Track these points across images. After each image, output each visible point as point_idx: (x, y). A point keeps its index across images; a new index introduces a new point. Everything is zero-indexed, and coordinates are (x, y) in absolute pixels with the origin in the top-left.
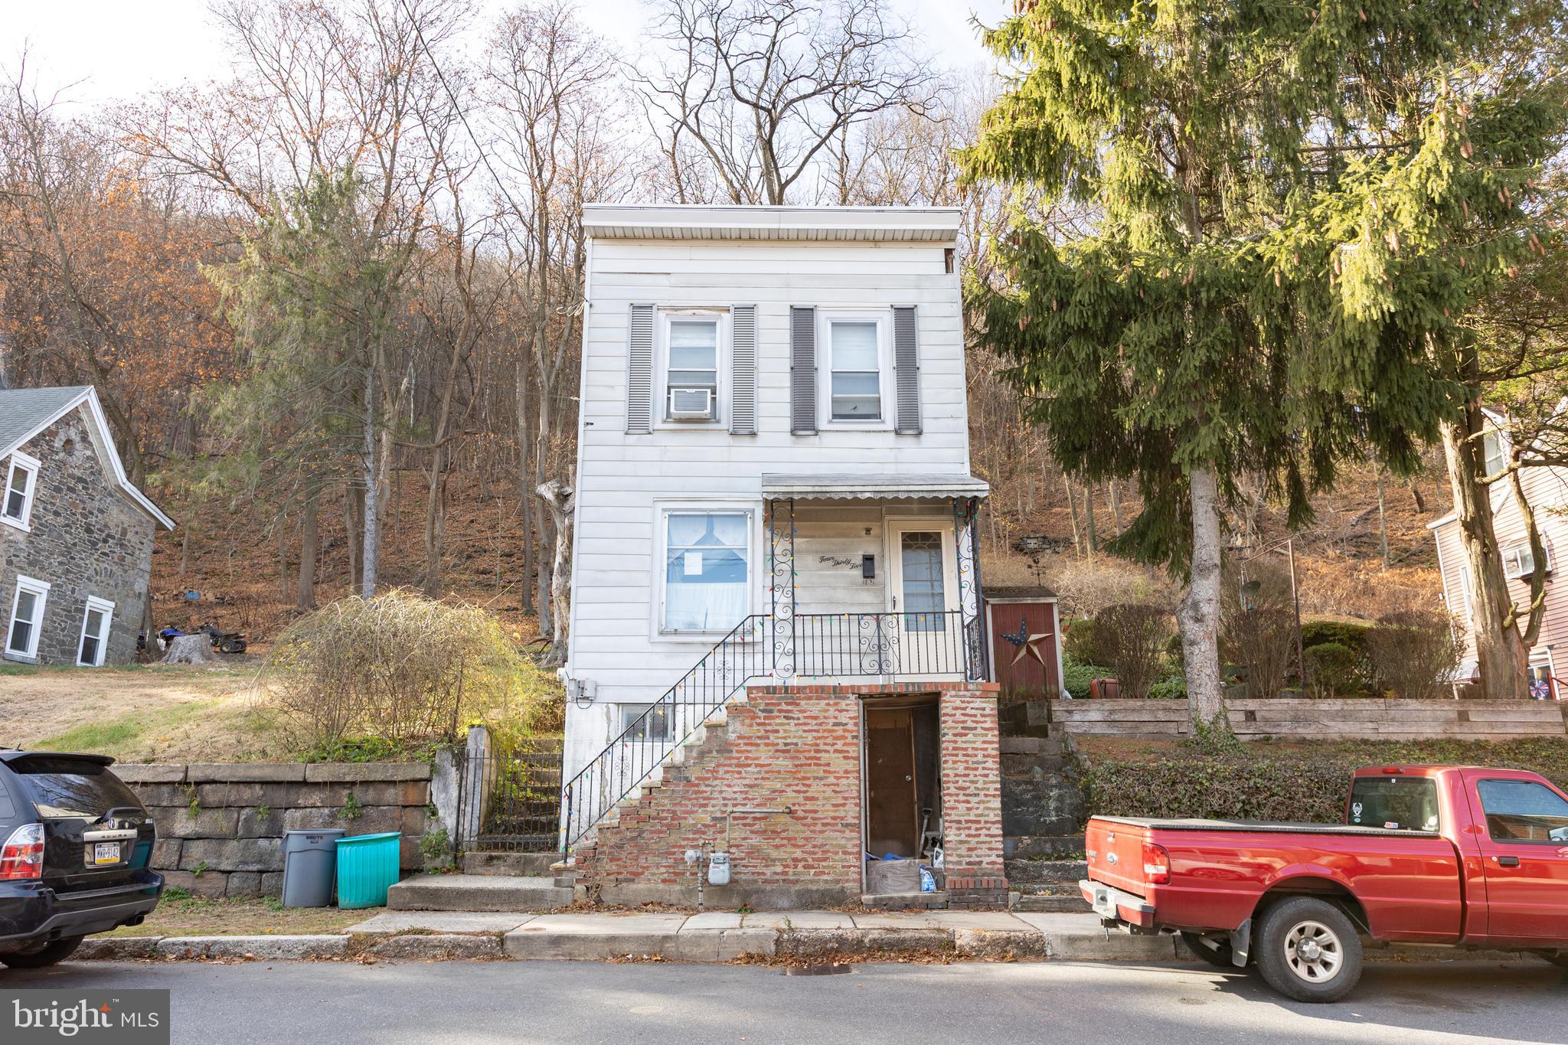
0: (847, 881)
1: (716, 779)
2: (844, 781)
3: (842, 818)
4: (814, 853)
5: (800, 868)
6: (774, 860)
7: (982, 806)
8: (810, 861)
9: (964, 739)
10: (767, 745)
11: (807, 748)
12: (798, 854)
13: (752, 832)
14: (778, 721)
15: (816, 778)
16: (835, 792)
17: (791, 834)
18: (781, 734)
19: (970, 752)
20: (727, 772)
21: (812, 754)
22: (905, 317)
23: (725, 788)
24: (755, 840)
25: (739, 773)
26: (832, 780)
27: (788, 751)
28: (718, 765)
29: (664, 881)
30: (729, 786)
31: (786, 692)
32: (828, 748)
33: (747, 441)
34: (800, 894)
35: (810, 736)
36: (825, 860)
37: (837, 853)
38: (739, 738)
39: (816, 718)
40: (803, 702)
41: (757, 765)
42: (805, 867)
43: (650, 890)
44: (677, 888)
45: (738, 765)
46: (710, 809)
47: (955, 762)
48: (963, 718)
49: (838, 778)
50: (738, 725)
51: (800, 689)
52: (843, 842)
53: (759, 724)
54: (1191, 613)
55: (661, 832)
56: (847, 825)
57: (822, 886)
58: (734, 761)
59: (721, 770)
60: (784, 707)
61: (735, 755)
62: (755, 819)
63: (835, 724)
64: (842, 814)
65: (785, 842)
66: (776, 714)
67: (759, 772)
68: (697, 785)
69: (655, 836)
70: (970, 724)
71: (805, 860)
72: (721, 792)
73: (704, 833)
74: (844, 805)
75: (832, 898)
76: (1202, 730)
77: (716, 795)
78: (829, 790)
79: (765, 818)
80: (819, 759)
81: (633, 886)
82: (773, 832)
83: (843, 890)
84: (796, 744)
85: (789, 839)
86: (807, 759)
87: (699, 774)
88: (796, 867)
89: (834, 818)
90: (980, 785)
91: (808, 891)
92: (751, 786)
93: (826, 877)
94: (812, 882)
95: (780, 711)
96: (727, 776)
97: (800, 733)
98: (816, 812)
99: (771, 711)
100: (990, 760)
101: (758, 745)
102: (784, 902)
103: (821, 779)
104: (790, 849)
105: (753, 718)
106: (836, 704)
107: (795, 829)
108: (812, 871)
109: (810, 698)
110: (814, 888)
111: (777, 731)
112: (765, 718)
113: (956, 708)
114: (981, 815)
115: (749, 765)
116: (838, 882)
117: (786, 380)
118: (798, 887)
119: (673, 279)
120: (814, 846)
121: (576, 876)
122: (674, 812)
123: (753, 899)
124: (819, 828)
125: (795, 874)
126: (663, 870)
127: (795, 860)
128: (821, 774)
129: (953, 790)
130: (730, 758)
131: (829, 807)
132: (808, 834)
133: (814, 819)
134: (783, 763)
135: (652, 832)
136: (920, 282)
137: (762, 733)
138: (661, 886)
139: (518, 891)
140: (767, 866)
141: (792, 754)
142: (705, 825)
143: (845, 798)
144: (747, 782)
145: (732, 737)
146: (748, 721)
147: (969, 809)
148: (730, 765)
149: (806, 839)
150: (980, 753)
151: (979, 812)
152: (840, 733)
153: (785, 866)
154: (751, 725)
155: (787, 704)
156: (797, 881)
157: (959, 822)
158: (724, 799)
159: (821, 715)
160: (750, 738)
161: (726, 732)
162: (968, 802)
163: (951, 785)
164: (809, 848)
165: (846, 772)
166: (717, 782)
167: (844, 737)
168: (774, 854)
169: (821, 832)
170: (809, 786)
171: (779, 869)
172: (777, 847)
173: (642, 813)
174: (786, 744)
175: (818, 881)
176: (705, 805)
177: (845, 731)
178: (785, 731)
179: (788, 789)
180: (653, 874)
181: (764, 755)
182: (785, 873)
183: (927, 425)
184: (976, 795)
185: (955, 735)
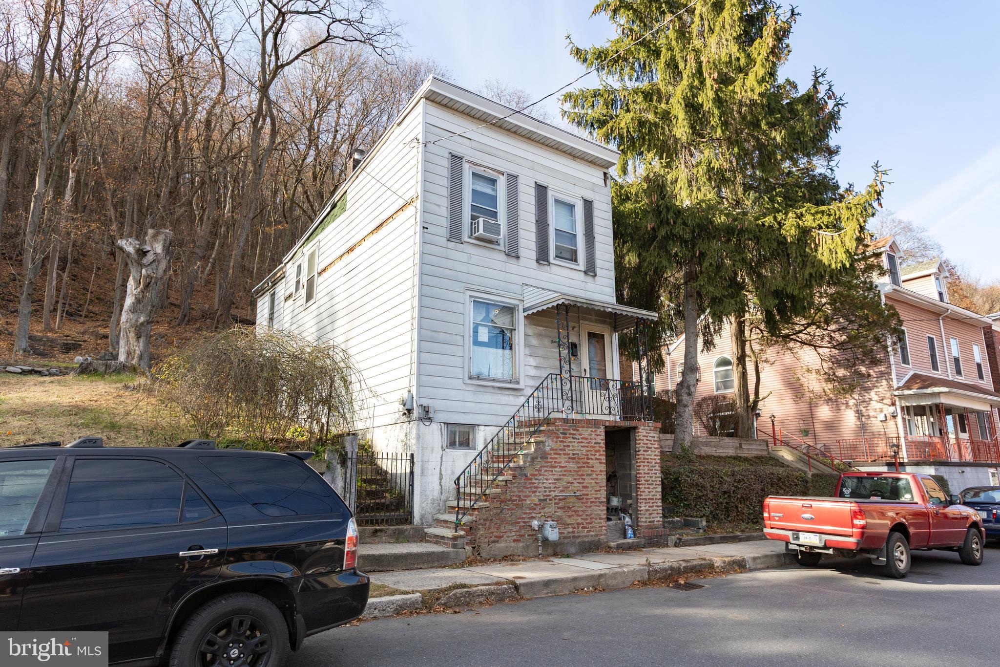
0: (601, 535)
1: (540, 475)
2: (600, 477)
3: (599, 498)
4: (586, 519)
5: (580, 529)
6: (568, 525)
7: (654, 490)
8: (585, 525)
9: (647, 453)
10: (565, 454)
11: (583, 456)
12: (580, 521)
13: (558, 508)
14: (569, 440)
15: (587, 475)
16: (596, 483)
17: (576, 509)
18: (571, 448)
19: (650, 461)
20: (546, 471)
21: (586, 460)
22: (588, 205)
23: (545, 481)
24: (560, 513)
25: (552, 471)
26: (594, 476)
27: (574, 458)
28: (541, 467)
29: (514, 541)
30: (547, 480)
31: (573, 423)
32: (592, 457)
33: (514, 261)
34: (580, 544)
35: (584, 449)
36: (591, 523)
37: (596, 519)
38: (552, 449)
39: (586, 439)
40: (580, 429)
41: (560, 467)
42: (582, 528)
43: (507, 547)
44: (521, 545)
45: (551, 467)
46: (538, 494)
47: (644, 466)
48: (647, 442)
49: (597, 475)
50: (550, 441)
51: (579, 421)
52: (599, 512)
53: (561, 442)
55: (513, 509)
56: (601, 502)
57: (590, 539)
58: (549, 464)
59: (543, 469)
60: (572, 432)
61: (549, 460)
62: (560, 500)
63: (596, 443)
64: (599, 496)
65: (573, 513)
66: (568, 435)
67: (561, 471)
68: (531, 479)
69: (509, 512)
70: (650, 445)
71: (582, 523)
72: (543, 483)
73: (535, 509)
74: (600, 491)
75: (595, 545)
77: (540, 485)
78: (593, 481)
79: (564, 499)
80: (588, 463)
81: (498, 545)
82: (569, 507)
83: (599, 541)
84: (578, 454)
85: (575, 511)
86: (584, 463)
87: (531, 472)
88: (578, 528)
89: (596, 498)
90: (653, 479)
91: (584, 542)
92: (557, 480)
93: (592, 533)
94: (585, 536)
95: (570, 434)
96: (546, 473)
97: (580, 447)
98: (587, 495)
99: (565, 434)
100: (657, 465)
101: (560, 454)
102: (573, 550)
103: (590, 475)
104: (575, 518)
105: (557, 438)
106: (595, 431)
107: (579, 506)
108: (586, 530)
109: (583, 427)
110: (586, 540)
111: (569, 446)
112: (563, 438)
113: (644, 436)
114: (654, 495)
115: (556, 467)
116: (597, 535)
117: (533, 228)
118: (579, 540)
119: (474, 144)
120: (587, 515)
121: (465, 541)
122: (519, 496)
123: (558, 550)
124: (589, 504)
125: (578, 532)
126: (513, 534)
127: (578, 524)
128: (590, 472)
129: (643, 482)
130: (547, 462)
131: (593, 492)
132: (584, 508)
133: (587, 499)
134: (572, 466)
135: (508, 510)
136: (593, 187)
137: (562, 447)
138: (513, 544)
139: (433, 553)
140: (565, 528)
141: (577, 460)
142: (535, 505)
143: (600, 487)
144: (555, 477)
145: (547, 449)
146: (555, 439)
147: (649, 492)
148: (547, 467)
149: (583, 511)
150: (654, 461)
151: (653, 493)
152: (597, 448)
153: (574, 528)
154: (557, 442)
155: (573, 430)
156: (579, 536)
157: (646, 499)
158: (545, 488)
159: (589, 437)
160: (556, 450)
161: (544, 446)
162: (649, 488)
163: (642, 479)
164: (584, 516)
165: (601, 471)
166: (541, 477)
167: (599, 451)
168: (569, 521)
169: (590, 507)
170: (584, 479)
171: (571, 530)
172: (570, 516)
173: (502, 497)
174: (574, 454)
175: (588, 536)
176: (535, 492)
177: (600, 447)
178: (573, 446)
179: (575, 482)
180: (508, 537)
181: (563, 460)
182: (573, 532)
183: (599, 271)
184: (652, 484)
185: (644, 451)
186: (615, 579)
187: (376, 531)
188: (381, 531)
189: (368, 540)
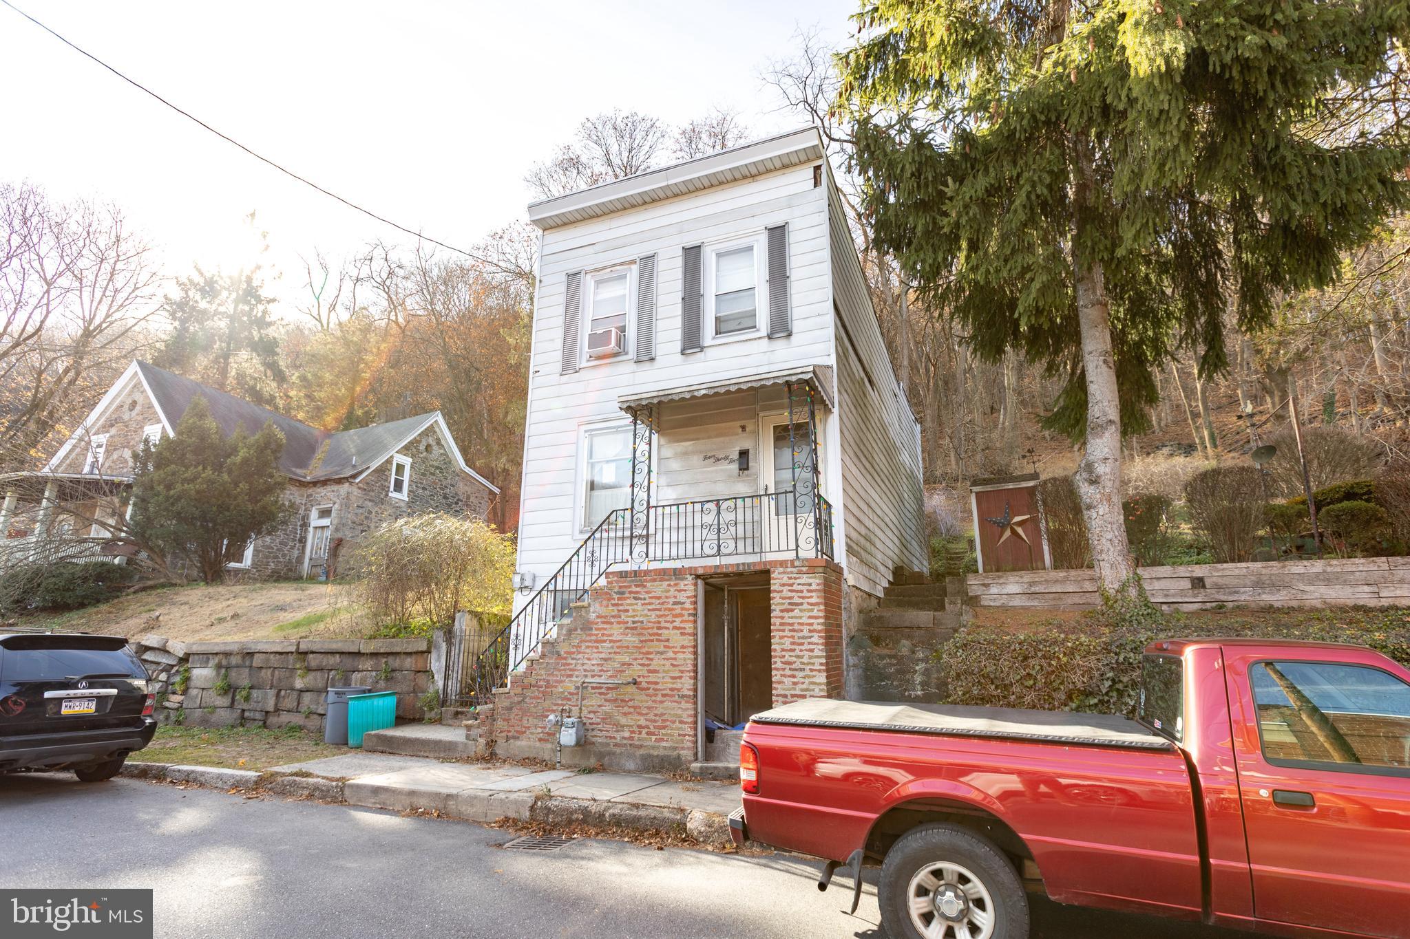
0: (683, 748)
1: (579, 653)
2: (680, 656)
3: (679, 690)
4: (655, 721)
5: (644, 735)
6: (623, 726)
7: (807, 681)
8: (652, 729)
9: (791, 614)
10: (619, 623)
11: (651, 625)
12: (642, 722)
13: (606, 700)
14: (628, 601)
15: (658, 653)
16: (672, 665)
17: (636, 703)
18: (631, 613)
19: (796, 627)
20: (588, 647)
21: (655, 631)
22: (778, 235)
23: (586, 661)
24: (608, 708)
25: (597, 648)
26: (671, 654)
27: (635, 628)
28: (581, 642)
29: (540, 740)
30: (589, 659)
31: (635, 576)
32: (668, 625)
33: (647, 365)
34: (644, 758)
35: (653, 614)
36: (664, 728)
37: (674, 722)
38: (598, 617)
39: (659, 598)
40: (649, 584)
41: (611, 641)
42: (648, 734)
43: (529, 747)
44: (549, 746)
45: (596, 641)
46: (574, 679)
47: (781, 637)
48: (790, 594)
49: (675, 653)
50: (597, 605)
51: (647, 572)
52: (680, 712)
53: (614, 605)
54: (1085, 475)
55: (538, 698)
56: (683, 696)
57: (662, 752)
58: (594, 638)
59: (584, 645)
60: (634, 589)
61: (594, 632)
62: (608, 689)
63: (675, 603)
64: (679, 686)
65: (632, 710)
66: (627, 595)
67: (612, 647)
68: (565, 658)
69: (534, 701)
70: (796, 600)
71: (648, 727)
72: (583, 664)
73: (569, 700)
74: (680, 677)
75: (670, 763)
76: (1107, 599)
77: (579, 667)
78: (667, 663)
79: (616, 688)
80: (660, 635)
81: (518, 743)
82: (622, 701)
83: (679, 756)
84: (642, 622)
85: (635, 708)
86: (651, 635)
87: (566, 649)
88: (640, 733)
89: (672, 690)
90: (805, 660)
91: (650, 756)
92: (605, 660)
93: (664, 744)
94: (653, 747)
95: (630, 593)
96: (588, 651)
97: (646, 612)
98: (657, 683)
99: (623, 593)
100: (816, 635)
101: (611, 623)
102: (630, 765)
103: (662, 653)
104: (635, 717)
105: (609, 600)
106: (676, 585)
107: (640, 698)
108: (654, 738)
109: (654, 580)
110: (655, 753)
111: (627, 611)
112: (619, 599)
113: (784, 585)
114: (807, 690)
115: (605, 641)
116: (675, 748)
117: (678, 310)
118: (642, 752)
119: (596, 247)
120: (656, 715)
121: (480, 731)
122: (548, 681)
123: (606, 760)
124: (659, 698)
125: (639, 739)
126: (539, 730)
127: (640, 727)
128: (662, 649)
129: (779, 665)
130: (591, 635)
131: (667, 679)
132: (650, 704)
133: (655, 690)
134: (632, 639)
135: (532, 698)
136: (791, 201)
137: (616, 613)
138: (538, 744)
139: (440, 741)
140: (617, 731)
141: (639, 631)
142: (571, 694)
143: (682, 672)
144: (602, 656)
145: (593, 616)
146: (605, 603)
147: (795, 683)
148: (590, 641)
149: (649, 708)
150: (806, 628)
151: (804, 686)
152: (678, 611)
153: (633, 732)
154: (607, 606)
155: (637, 586)
156: (641, 746)
157: (786, 696)
158: (585, 670)
159: (664, 595)
160: (606, 617)
161: (588, 612)
162: (794, 677)
163: (778, 660)
164: (651, 717)
165: (683, 647)
166: (580, 656)
167: (681, 615)
168: (623, 721)
169: (662, 702)
170: (651, 660)
171: (627, 734)
172: (625, 714)
173: (526, 681)
174: (634, 622)
175: (658, 747)
176: (571, 676)
177: (683, 609)
178: (634, 610)
179: (634, 663)
180: (532, 734)
181: (616, 632)
182: (631, 738)
183: (797, 326)
184: (802, 670)
185: (782, 611)
186: (472, 806)
187: (457, 713)
188: (462, 713)
189: (450, 722)
